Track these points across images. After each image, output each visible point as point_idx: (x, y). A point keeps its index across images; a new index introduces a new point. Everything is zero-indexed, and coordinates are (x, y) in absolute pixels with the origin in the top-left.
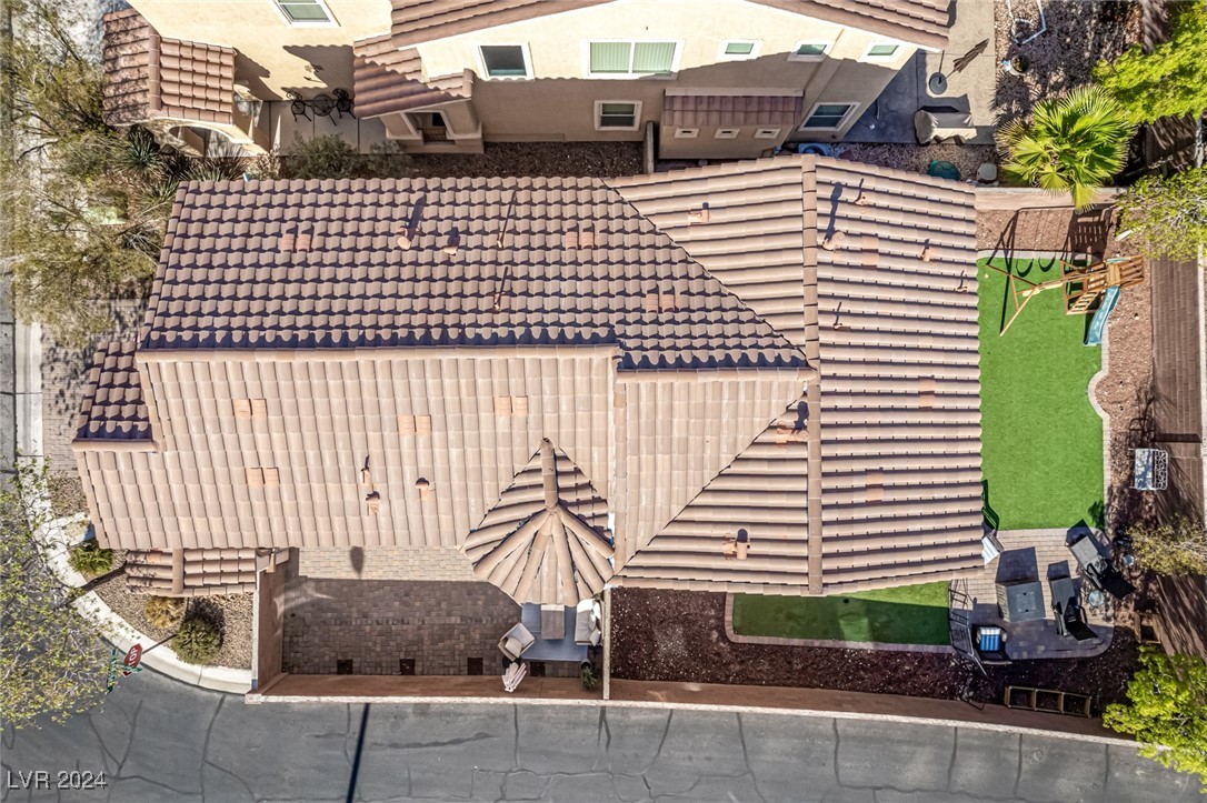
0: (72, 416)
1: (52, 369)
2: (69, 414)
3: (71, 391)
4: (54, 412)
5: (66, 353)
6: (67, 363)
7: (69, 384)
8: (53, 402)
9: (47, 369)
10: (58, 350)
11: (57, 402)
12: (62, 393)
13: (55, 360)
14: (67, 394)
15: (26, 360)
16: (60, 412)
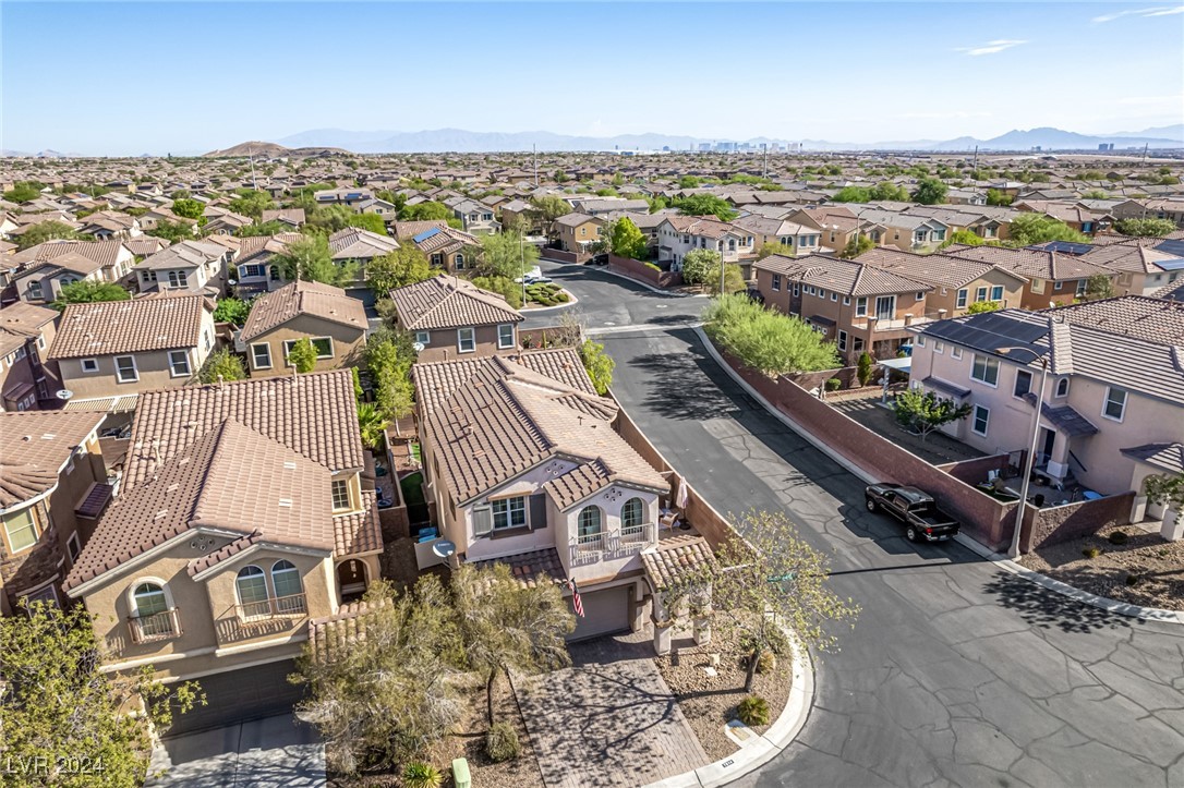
0: (654, 756)
1: (618, 783)
2: (655, 760)
3: (633, 763)
4: (656, 770)
5: (601, 775)
6: (609, 773)
7: (627, 766)
8: (648, 774)
10: (601, 783)
11: (647, 771)
12: (638, 769)
13: (610, 781)
14: (638, 765)
16: (654, 767)
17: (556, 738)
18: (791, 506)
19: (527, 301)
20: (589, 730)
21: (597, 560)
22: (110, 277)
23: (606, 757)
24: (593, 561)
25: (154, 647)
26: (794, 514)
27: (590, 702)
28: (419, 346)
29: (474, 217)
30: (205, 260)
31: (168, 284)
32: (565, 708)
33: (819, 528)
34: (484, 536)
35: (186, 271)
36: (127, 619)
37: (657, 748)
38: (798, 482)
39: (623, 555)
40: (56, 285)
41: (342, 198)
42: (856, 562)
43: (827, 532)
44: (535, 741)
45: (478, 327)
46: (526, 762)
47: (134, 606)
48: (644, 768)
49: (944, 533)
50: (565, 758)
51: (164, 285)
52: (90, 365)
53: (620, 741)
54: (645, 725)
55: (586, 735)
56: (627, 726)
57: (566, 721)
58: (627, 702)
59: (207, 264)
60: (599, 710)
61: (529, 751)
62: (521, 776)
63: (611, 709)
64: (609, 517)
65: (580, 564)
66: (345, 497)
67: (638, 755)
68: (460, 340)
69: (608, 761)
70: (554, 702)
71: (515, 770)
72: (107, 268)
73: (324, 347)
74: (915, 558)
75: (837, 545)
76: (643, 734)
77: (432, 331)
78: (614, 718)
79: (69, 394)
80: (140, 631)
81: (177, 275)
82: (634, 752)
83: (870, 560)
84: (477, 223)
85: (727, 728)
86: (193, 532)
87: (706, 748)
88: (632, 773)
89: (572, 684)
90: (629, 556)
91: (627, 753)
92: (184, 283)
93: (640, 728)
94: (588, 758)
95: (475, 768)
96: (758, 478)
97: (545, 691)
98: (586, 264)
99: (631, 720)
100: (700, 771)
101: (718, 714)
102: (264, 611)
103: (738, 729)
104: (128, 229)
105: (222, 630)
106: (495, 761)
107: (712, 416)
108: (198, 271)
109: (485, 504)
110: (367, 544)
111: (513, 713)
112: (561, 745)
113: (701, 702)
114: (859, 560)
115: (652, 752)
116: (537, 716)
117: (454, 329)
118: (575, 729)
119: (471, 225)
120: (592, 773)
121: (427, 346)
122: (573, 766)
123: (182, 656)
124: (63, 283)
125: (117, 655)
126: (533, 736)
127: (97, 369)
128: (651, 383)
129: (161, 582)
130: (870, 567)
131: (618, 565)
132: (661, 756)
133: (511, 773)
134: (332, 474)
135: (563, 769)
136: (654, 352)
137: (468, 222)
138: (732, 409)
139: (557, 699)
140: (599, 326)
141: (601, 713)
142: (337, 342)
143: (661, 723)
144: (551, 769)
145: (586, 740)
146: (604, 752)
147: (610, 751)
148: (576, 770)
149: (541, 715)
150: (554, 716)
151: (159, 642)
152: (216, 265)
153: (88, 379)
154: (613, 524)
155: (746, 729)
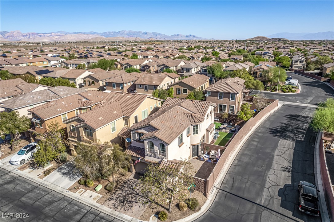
0: (131, 209)
1: (118, 209)
4: (127, 212)
5: (117, 205)
6: (119, 206)
7: (124, 207)
8: (125, 212)
9: (117, 210)
10: (115, 206)
12: (124, 209)
13: (117, 207)
14: (126, 208)
15: (110, 213)
17: (121, 192)
18: (269, 175)
19: (278, 90)
20: (128, 195)
21: (152, 157)
22: (177, 68)
23: (123, 203)
24: (151, 156)
25: (74, 138)
26: (266, 178)
27: (136, 190)
28: (207, 95)
29: (296, 62)
30: (196, 66)
31: (186, 71)
32: (131, 188)
33: (267, 186)
34: (135, 140)
35: (190, 69)
36: (71, 131)
37: (133, 208)
38: (285, 169)
39: (159, 158)
40: (165, 69)
41: (262, 53)
42: (263, 201)
43: (268, 189)
44: (117, 191)
45: (225, 93)
46: (111, 193)
47: (72, 129)
48: (126, 210)
49: (309, 211)
50: (117, 198)
51: (185, 72)
52: (141, 86)
53: (129, 201)
54: (138, 202)
55: (126, 196)
56: (135, 200)
57: (127, 190)
58: (142, 195)
59: (197, 67)
60: (135, 193)
61: (114, 192)
62: (107, 195)
63: (137, 194)
64: (155, 146)
65: (148, 155)
66: (127, 123)
67: (128, 206)
68: (219, 96)
69: (122, 204)
70: (130, 186)
71: (108, 193)
72: (176, 66)
73: (185, 91)
74: (290, 213)
75: (265, 193)
76: (135, 203)
77: (211, 92)
78: (135, 196)
79: (136, 91)
80: (72, 134)
81: (188, 69)
82: (129, 205)
83: (269, 204)
84: (297, 64)
85: (154, 215)
86: (77, 118)
87: (142, 215)
88: (122, 209)
89: (138, 185)
90: (160, 159)
91: (127, 205)
92: (189, 72)
93: (137, 202)
94: (120, 200)
95: (103, 189)
96: (272, 163)
97: (132, 182)
98: (324, 81)
99: (137, 199)
100: (134, 219)
101: (155, 211)
102: (89, 138)
103: (155, 217)
104: (199, 58)
105: (82, 139)
106: (106, 189)
107: (288, 139)
108: (192, 69)
109: (135, 132)
110: (125, 134)
111: (122, 183)
112: (120, 195)
113: (156, 206)
114: (265, 202)
115: (131, 208)
116: (124, 186)
117: (218, 92)
118: (126, 193)
119: (295, 64)
120: (117, 203)
121: (209, 96)
122: (116, 200)
123: (77, 141)
124: (166, 68)
125: (70, 137)
126: (118, 189)
127: (141, 87)
128: (283, 123)
129: (75, 126)
130: (265, 205)
131: (158, 160)
132: (132, 210)
133: (106, 193)
134: (123, 116)
135: (114, 199)
136: (300, 114)
137: (294, 64)
138: (300, 139)
139: (131, 186)
140: (293, 102)
141: (135, 194)
142: (189, 90)
143: (141, 204)
144: (112, 197)
145: (125, 197)
146: (124, 201)
147: (126, 202)
148: (115, 201)
149: (125, 187)
150: (126, 188)
151: (75, 137)
152: (199, 68)
153: (140, 89)
154: (156, 149)
155: (157, 219)
